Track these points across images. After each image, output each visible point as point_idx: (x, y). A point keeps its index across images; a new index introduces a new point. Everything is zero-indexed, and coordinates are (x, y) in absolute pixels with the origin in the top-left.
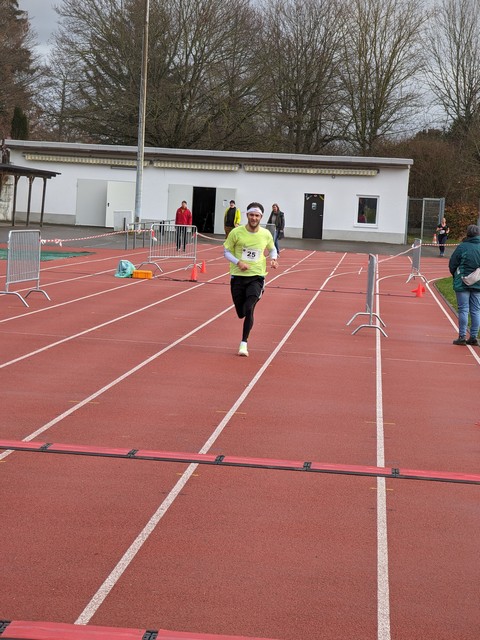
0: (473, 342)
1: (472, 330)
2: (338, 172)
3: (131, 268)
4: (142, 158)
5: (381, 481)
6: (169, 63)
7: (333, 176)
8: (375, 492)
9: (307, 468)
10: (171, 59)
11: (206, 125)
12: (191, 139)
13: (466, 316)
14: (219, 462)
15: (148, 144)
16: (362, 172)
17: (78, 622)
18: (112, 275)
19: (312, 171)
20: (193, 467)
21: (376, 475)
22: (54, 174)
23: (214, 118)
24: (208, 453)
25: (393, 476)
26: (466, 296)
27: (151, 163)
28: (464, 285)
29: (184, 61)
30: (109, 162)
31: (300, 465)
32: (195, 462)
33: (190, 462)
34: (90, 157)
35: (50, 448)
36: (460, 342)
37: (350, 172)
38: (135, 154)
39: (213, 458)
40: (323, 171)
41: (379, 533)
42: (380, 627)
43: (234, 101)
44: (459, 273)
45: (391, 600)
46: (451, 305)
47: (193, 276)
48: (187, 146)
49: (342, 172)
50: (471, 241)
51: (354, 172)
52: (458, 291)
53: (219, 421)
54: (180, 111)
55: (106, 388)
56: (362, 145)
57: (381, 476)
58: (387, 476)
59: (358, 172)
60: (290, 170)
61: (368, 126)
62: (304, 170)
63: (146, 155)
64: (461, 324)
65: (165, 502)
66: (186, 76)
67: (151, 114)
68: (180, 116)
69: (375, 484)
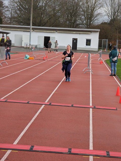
0: (115, 75)
1: (114, 72)
2: (81, 33)
3: (28, 57)
4: (31, 29)
5: (91, 109)
6: (38, 5)
7: (80, 34)
8: (89, 112)
9: (72, 106)
10: (39, 4)
11: (48, 21)
12: (44, 24)
13: (113, 69)
14: (50, 105)
15: (33, 25)
16: (87, 33)
17: (14, 144)
18: (24, 58)
19: (74, 32)
20: (43, 106)
21: (90, 108)
22: (9, 33)
23: (50, 19)
24: (47, 102)
25: (94, 108)
26: (113, 64)
27: (34, 30)
28: (112, 61)
29: (42, 4)
30: (23, 30)
31: (71, 105)
32: (44, 104)
33: (43, 104)
34: (18, 29)
35: (7, 101)
36: (111, 75)
37: (84, 33)
38: (29, 28)
39: (49, 104)
40: (77, 32)
41: (90, 122)
42: (90, 145)
43: (55, 15)
44: (111, 58)
45: (93, 138)
46: (109, 66)
47: (44, 59)
48: (43, 26)
49: (82, 33)
50: (114, 50)
51: (85, 33)
52: (111, 62)
53: (50, 94)
54: (41, 17)
55: (22, 86)
56: (87, 26)
57: (91, 108)
58: (92, 108)
59: (86, 33)
60: (69, 32)
61: (89, 21)
62: (72, 32)
63: (32, 28)
64: (112, 71)
65: (36, 114)
66: (43, 8)
67: (33, 18)
68: (41, 18)
69: (89, 110)
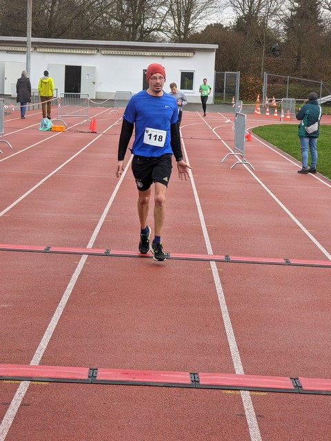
0: (313, 171)
2: (166, 54)
3: (50, 124)
4: (29, 45)
7: (163, 57)
12: (60, 32)
14: (228, 260)
16: (183, 54)
17: (237, 372)
19: (146, 53)
24: (214, 254)
26: (307, 140)
27: (35, 49)
28: (307, 133)
30: (6, 48)
32: (211, 260)
33: (208, 260)
35: (111, 253)
37: (174, 54)
38: (25, 43)
40: (156, 53)
48: (58, 37)
49: (169, 54)
51: (177, 54)
55: (107, 210)
56: (179, 35)
59: (180, 54)
60: (130, 53)
62: (140, 53)
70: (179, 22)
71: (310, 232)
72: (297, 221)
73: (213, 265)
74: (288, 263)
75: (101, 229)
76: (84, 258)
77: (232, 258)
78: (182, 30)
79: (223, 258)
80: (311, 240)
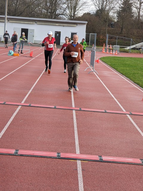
2: (65, 25)
3: (13, 53)
8: (129, 119)
16: (72, 25)
19: (57, 24)
21: (126, 114)
24: (75, 107)
27: (9, 21)
37: (69, 25)
38: (4, 18)
47: (31, 56)
53: (71, 98)
55: (32, 88)
58: (129, 114)
61: (73, 11)
63: (7, 18)
68: (16, 7)
69: (127, 116)
70: (71, 11)
71: (117, 100)
72: (112, 96)
73: (74, 112)
74: (106, 112)
75: (29, 96)
76: (19, 107)
77: (82, 109)
78: (72, 15)
79: (79, 109)
80: (117, 103)
